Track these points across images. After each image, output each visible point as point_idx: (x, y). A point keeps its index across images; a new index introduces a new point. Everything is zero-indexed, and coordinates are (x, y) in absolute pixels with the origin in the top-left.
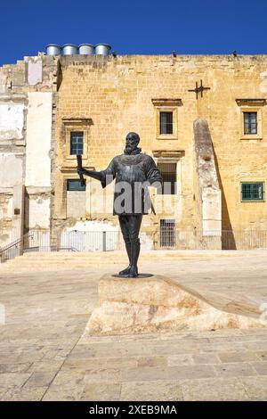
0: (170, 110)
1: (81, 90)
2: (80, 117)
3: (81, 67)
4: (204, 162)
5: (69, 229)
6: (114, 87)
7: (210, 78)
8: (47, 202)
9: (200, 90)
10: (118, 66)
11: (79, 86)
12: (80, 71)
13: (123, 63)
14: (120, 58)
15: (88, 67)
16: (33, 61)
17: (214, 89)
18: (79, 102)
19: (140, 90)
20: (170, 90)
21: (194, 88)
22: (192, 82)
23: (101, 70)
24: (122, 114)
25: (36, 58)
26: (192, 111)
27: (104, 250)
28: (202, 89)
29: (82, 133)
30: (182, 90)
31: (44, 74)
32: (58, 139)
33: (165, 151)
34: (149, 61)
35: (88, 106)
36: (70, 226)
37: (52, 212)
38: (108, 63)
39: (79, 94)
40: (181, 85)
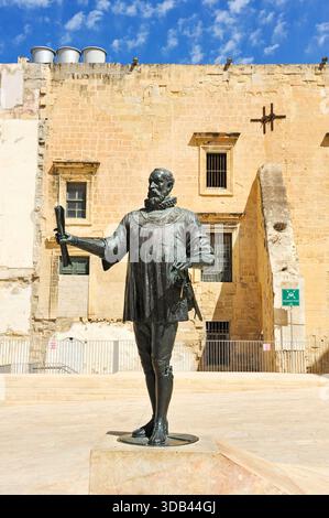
0: (223, 151)
1: (84, 118)
2: (81, 160)
3: (84, 82)
4: (276, 233)
5: (60, 336)
6: (136, 113)
7: (286, 102)
8: (27, 291)
9: (269, 119)
10: (142, 82)
11: (82, 111)
12: (83, 88)
13: (149, 77)
14: (145, 69)
15: (96, 82)
16: (9, 71)
17: (291, 118)
18: (80, 136)
19: (176, 118)
20: (222, 119)
21: (260, 116)
22: (257, 105)
23: (116, 87)
24: (147, 155)
25: (13, 66)
26: (257, 152)
27: (116, 369)
28: (272, 117)
29: (85, 183)
30: (241, 120)
31: (27, 92)
32: (46, 193)
33: (215, 214)
34: (191, 74)
35: (94, 142)
36: (62, 331)
37: (34, 307)
38: (127, 77)
39: (80, 124)
40: (240, 112)
